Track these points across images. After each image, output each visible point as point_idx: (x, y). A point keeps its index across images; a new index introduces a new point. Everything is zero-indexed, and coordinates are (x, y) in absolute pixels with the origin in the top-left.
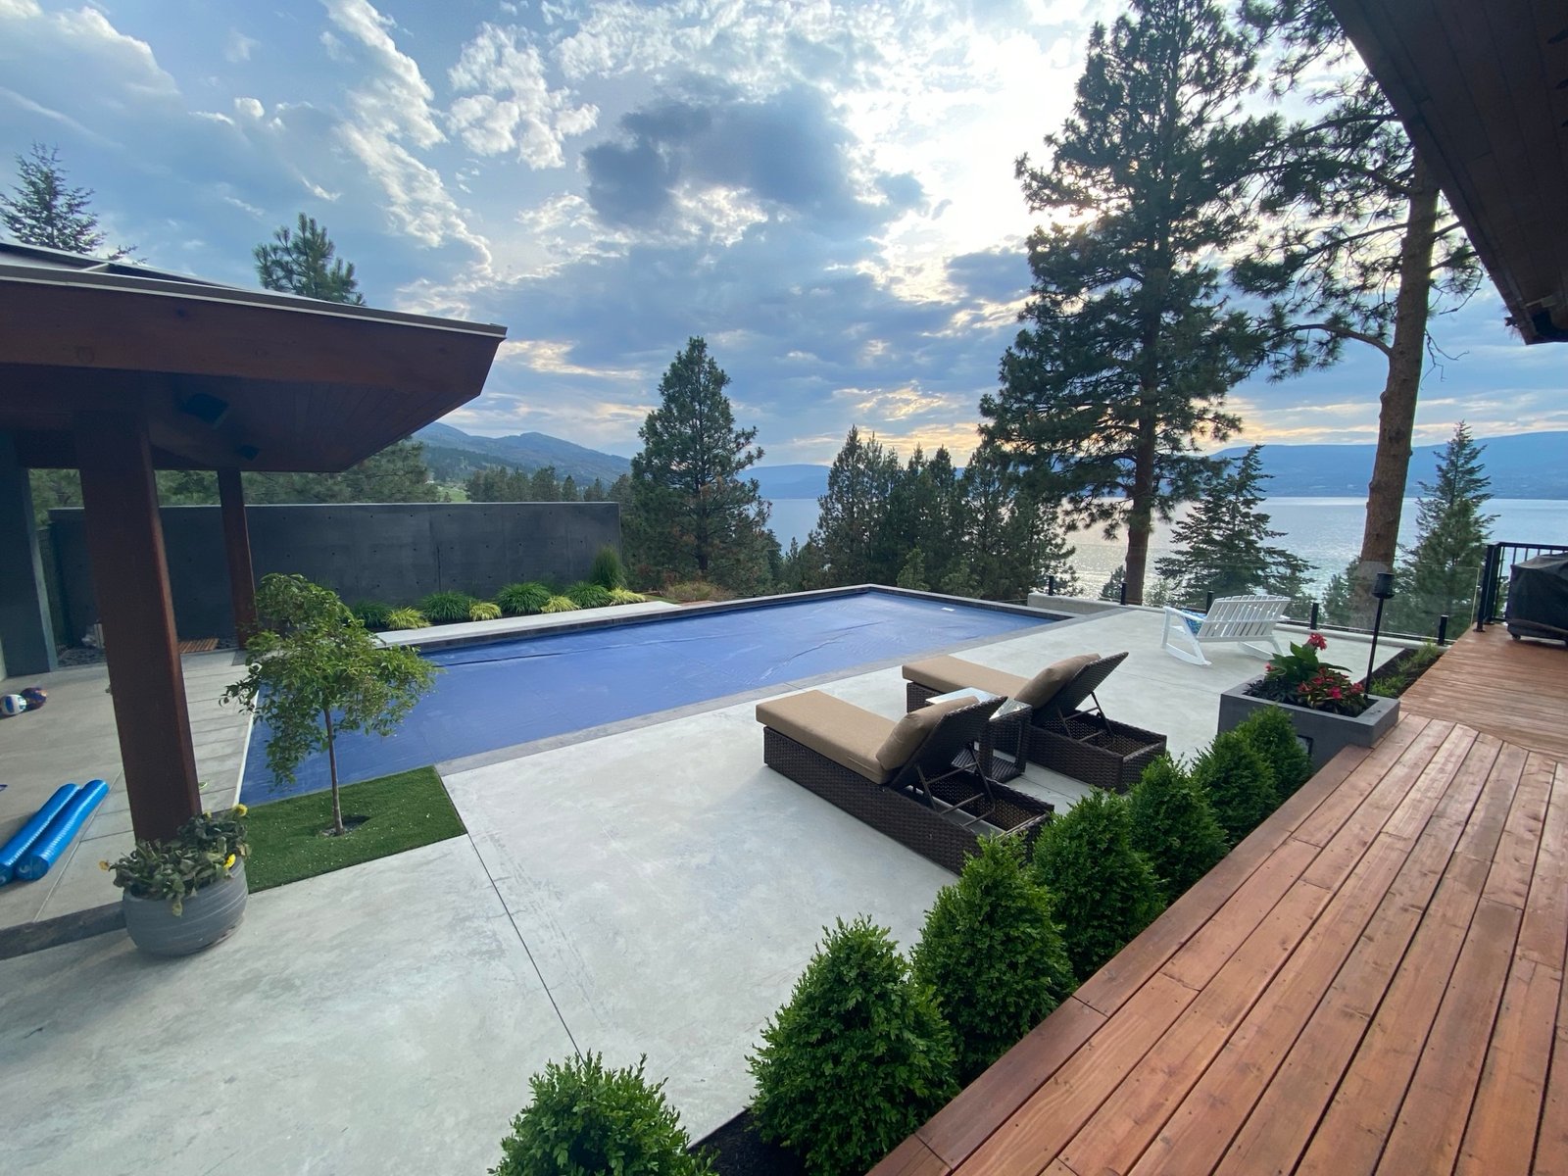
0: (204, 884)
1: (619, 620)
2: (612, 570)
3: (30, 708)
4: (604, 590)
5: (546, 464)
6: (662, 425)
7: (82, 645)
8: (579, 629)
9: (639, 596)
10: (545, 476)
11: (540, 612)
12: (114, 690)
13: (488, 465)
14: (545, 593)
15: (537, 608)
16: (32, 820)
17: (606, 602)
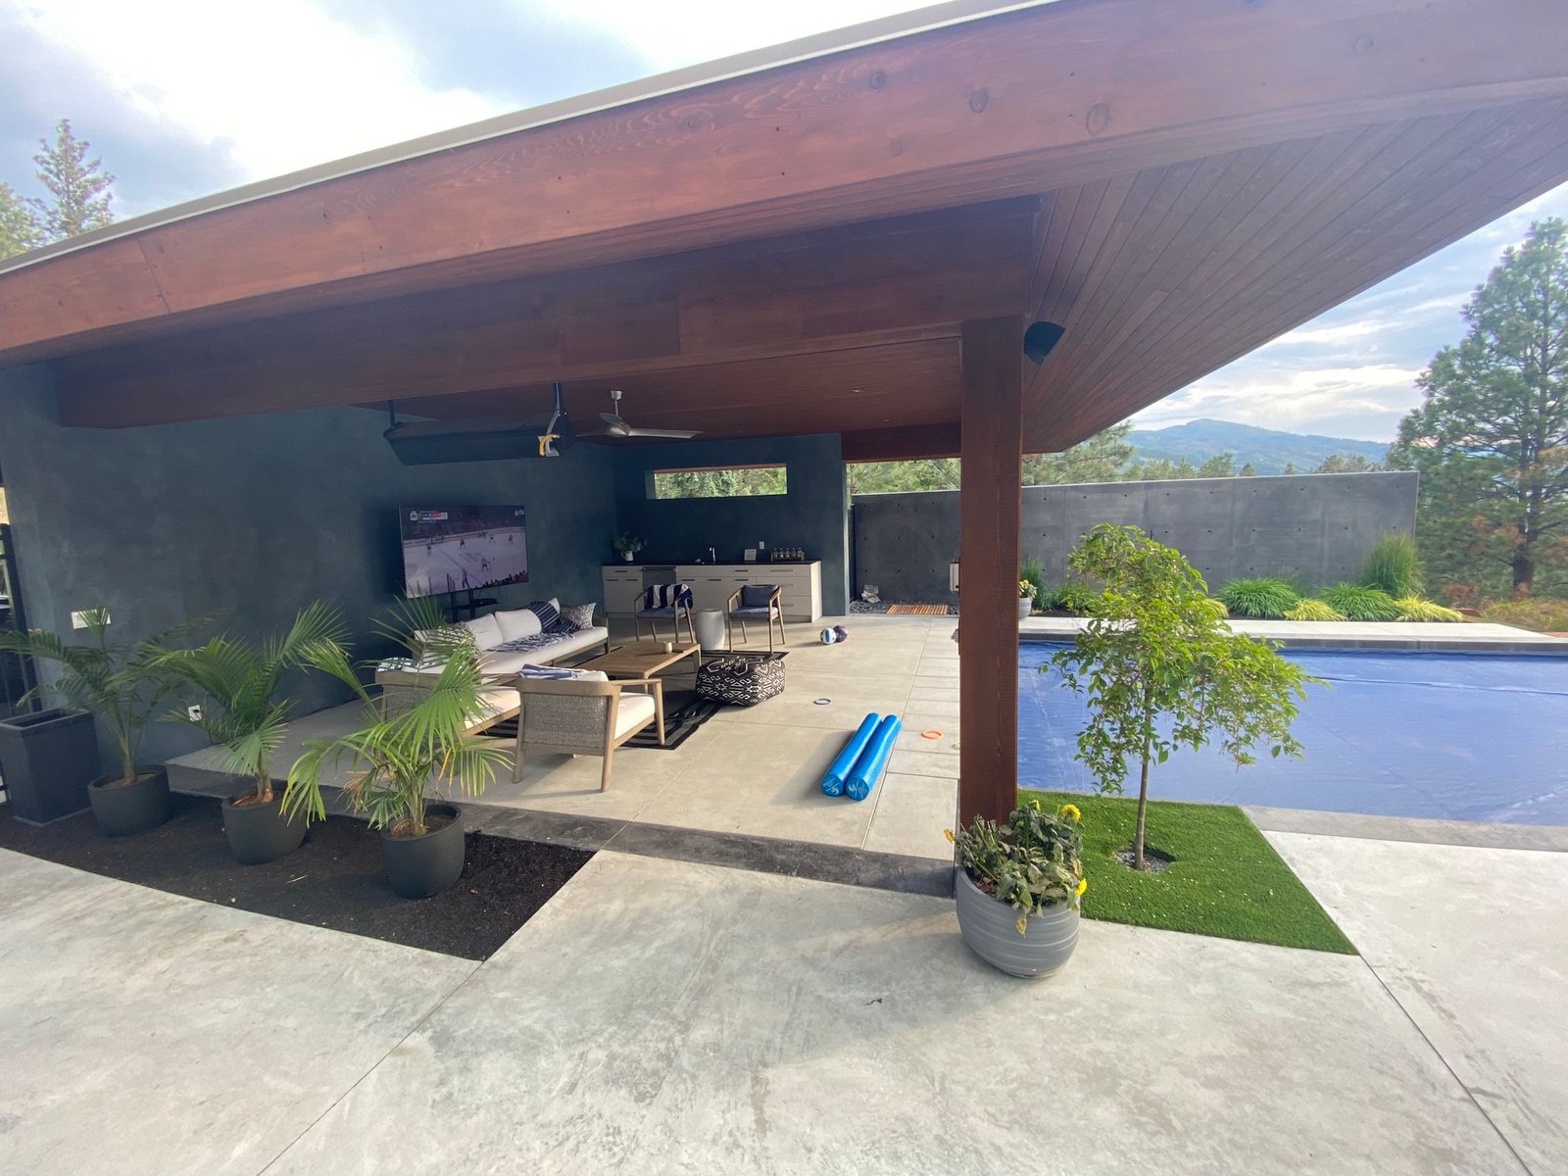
0: (1049, 903)
1: (1430, 644)
2: (1399, 570)
3: (838, 640)
4: (1389, 599)
5: (1216, 453)
6: (1463, 366)
7: (861, 599)
8: (1357, 649)
9: (1450, 612)
10: (1219, 465)
11: (1283, 618)
12: (961, 636)
13: (1146, 460)
14: (1291, 594)
15: (1277, 611)
16: (851, 738)
17: (1394, 616)
